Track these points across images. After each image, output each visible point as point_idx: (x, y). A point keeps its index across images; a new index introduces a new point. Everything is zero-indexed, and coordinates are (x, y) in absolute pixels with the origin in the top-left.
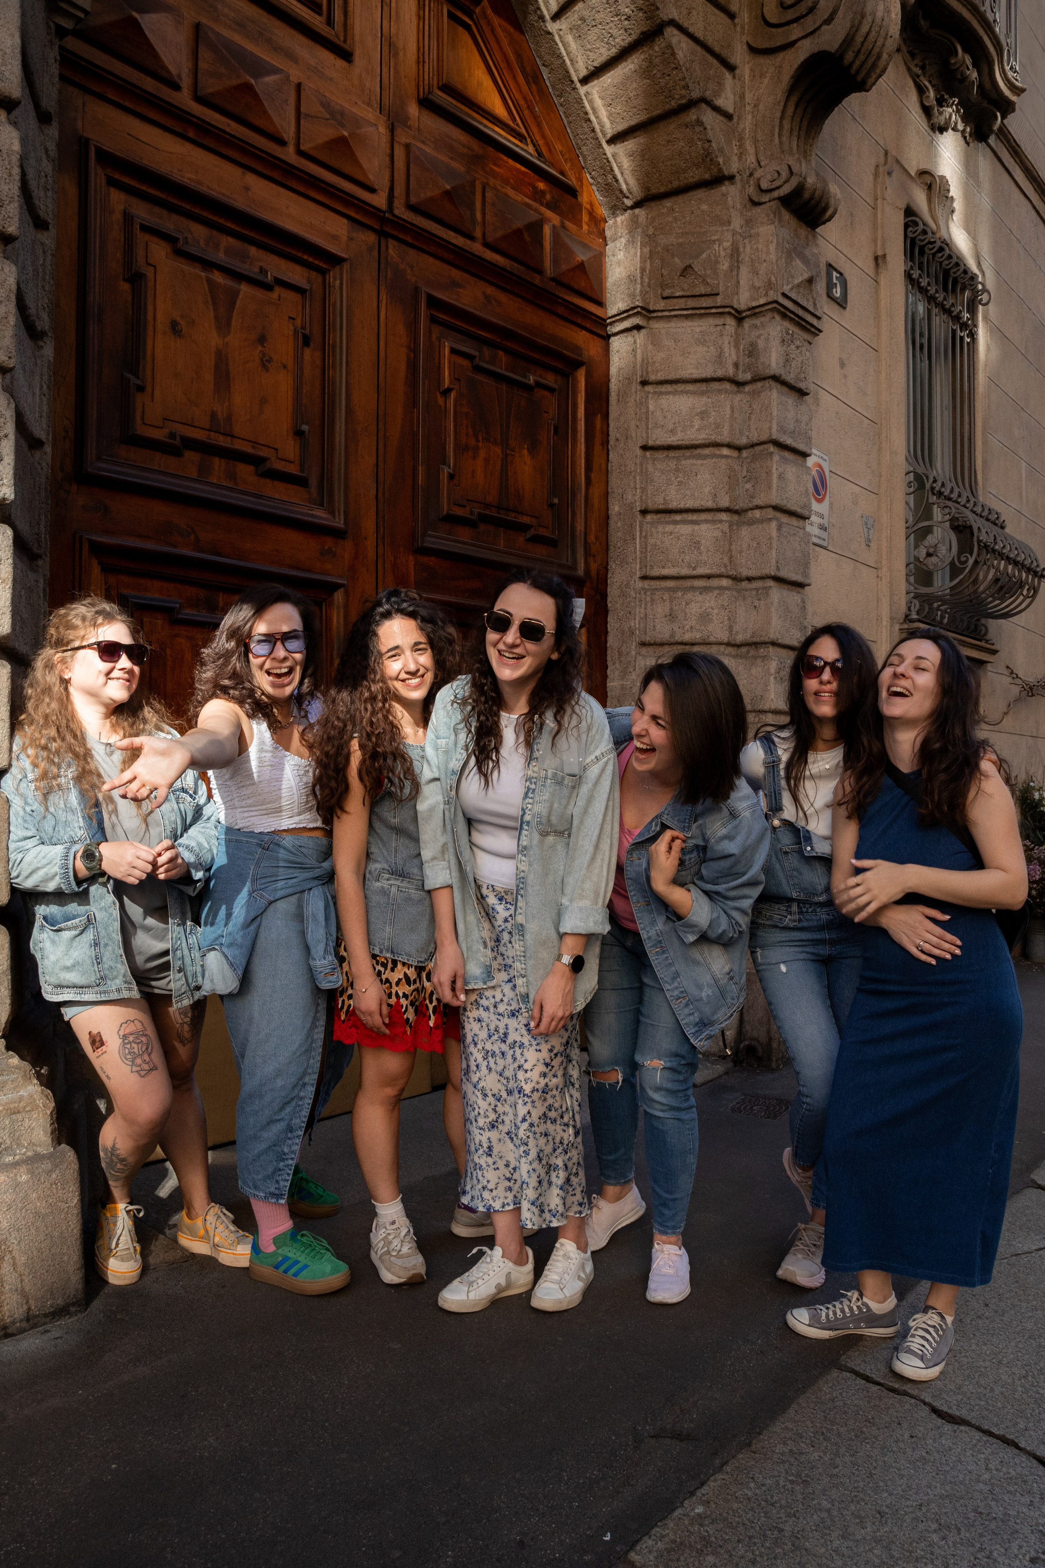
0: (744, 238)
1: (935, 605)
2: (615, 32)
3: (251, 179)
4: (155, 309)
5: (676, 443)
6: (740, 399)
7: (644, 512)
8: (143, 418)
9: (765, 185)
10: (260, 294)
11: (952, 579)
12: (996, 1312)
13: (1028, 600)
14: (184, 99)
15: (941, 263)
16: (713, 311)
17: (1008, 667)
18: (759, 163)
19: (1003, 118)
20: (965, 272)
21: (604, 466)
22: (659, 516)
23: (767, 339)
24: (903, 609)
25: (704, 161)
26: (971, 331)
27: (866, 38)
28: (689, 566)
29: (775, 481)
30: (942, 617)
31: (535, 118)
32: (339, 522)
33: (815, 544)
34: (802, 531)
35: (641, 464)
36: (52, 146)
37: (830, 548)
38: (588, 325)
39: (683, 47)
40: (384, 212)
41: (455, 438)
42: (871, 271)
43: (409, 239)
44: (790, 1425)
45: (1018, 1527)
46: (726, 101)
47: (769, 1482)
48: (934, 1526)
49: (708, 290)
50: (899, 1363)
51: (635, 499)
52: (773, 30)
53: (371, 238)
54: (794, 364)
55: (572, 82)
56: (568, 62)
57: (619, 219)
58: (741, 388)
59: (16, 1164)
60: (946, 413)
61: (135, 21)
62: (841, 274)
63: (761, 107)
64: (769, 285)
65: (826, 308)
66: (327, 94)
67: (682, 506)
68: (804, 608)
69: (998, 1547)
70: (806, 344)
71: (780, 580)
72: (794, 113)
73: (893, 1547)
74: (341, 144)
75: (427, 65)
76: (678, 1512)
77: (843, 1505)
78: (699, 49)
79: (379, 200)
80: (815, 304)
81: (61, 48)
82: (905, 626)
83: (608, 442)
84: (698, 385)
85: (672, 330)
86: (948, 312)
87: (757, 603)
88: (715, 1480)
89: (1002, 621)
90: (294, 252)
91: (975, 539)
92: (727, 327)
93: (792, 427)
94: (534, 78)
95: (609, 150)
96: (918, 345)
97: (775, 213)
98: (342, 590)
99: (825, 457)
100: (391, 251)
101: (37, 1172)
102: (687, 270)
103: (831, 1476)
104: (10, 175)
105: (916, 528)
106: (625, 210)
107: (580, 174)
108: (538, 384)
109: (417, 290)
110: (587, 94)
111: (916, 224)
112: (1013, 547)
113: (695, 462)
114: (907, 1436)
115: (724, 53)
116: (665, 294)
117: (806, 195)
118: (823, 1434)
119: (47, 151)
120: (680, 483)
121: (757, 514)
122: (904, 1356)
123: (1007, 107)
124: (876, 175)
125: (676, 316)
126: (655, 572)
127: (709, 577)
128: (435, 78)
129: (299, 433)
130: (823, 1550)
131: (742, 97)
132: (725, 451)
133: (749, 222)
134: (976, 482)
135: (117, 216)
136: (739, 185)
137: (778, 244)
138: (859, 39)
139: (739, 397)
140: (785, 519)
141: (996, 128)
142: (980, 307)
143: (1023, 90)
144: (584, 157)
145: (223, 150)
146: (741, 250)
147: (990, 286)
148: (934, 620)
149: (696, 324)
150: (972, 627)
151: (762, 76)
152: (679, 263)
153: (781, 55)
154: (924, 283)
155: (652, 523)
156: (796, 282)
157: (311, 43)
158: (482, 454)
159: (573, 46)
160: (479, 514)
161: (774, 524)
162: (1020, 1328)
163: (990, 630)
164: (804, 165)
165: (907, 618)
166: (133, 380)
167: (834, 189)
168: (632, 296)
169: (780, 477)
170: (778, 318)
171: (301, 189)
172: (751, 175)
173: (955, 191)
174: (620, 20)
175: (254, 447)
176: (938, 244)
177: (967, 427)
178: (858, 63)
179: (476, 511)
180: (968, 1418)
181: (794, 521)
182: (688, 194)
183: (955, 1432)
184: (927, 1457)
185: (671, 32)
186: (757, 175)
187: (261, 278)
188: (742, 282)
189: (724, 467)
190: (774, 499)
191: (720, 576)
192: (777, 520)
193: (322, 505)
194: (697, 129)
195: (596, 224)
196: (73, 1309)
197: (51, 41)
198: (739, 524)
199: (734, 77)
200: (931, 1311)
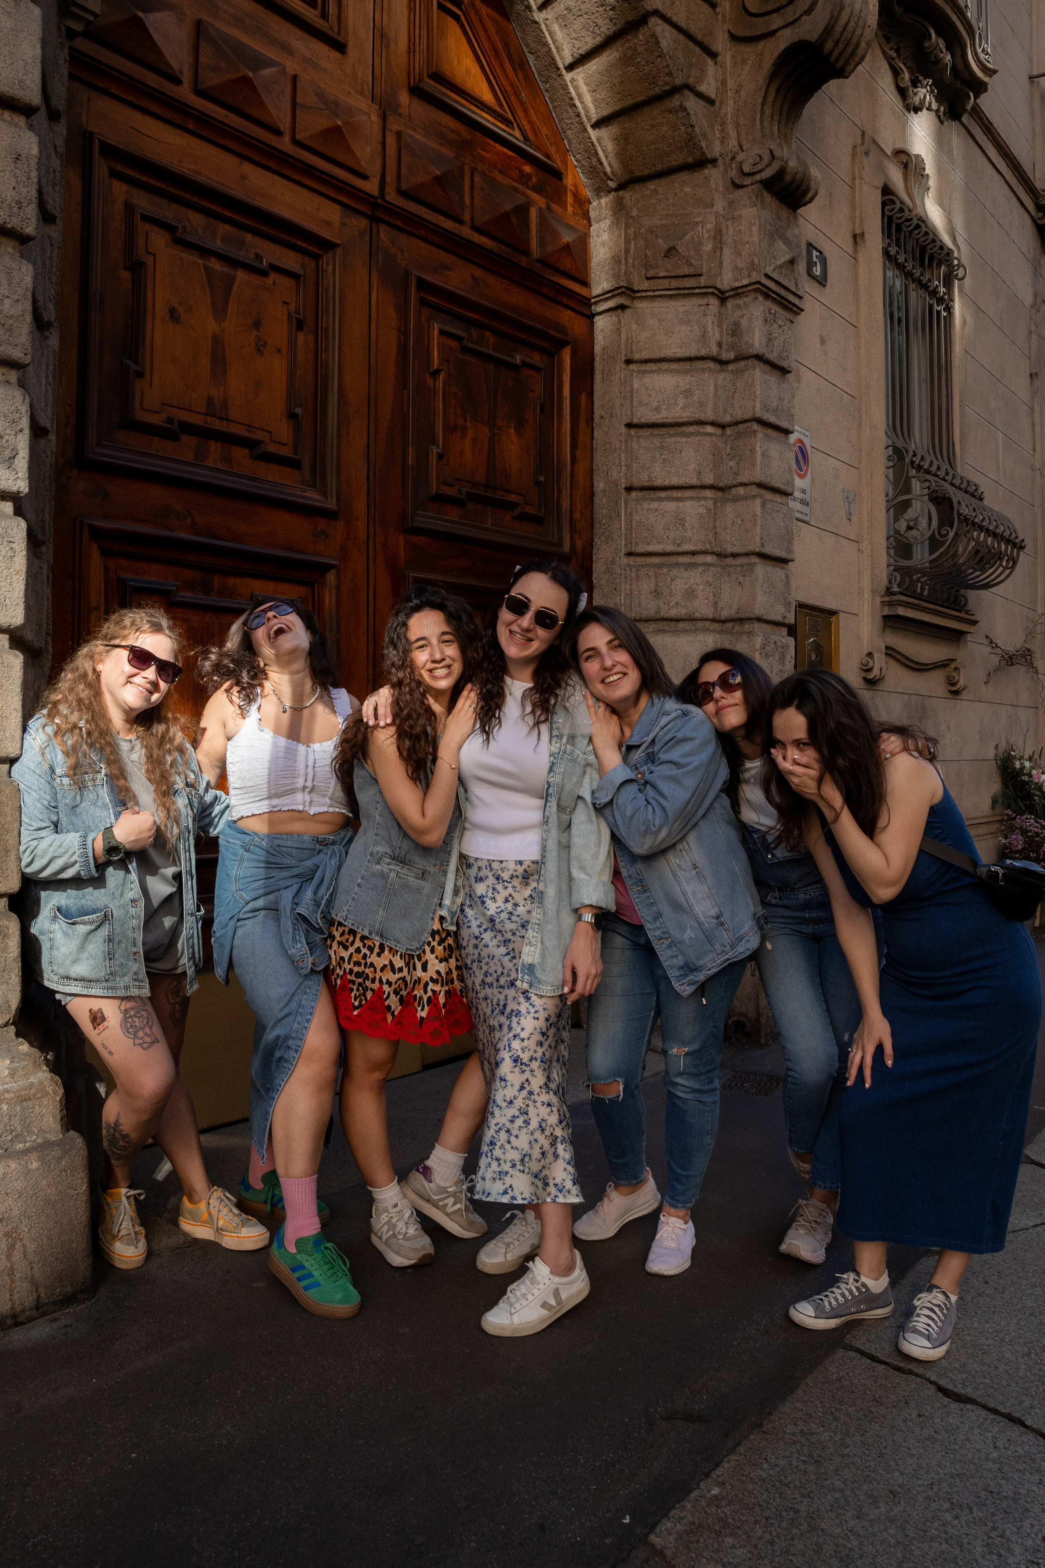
0: (727, 220)
1: (915, 577)
2: (600, 21)
3: (248, 169)
4: (154, 295)
5: (660, 421)
6: (723, 378)
7: (629, 489)
8: (142, 403)
9: (747, 169)
10: (255, 279)
11: (931, 553)
12: (996, 1289)
13: (1008, 571)
14: (185, 93)
15: (917, 240)
16: (697, 291)
17: (987, 637)
18: (741, 146)
19: (976, 97)
20: (942, 248)
21: (589, 444)
22: (644, 493)
23: (750, 319)
24: (884, 582)
25: (687, 144)
26: (947, 305)
27: (845, 28)
28: (674, 543)
29: (759, 458)
30: (922, 589)
31: (522, 103)
32: (331, 504)
33: (798, 520)
34: (785, 507)
35: (626, 442)
36: (60, 142)
37: (812, 523)
38: (573, 305)
39: (666, 36)
40: (376, 198)
41: (444, 419)
42: (850, 250)
43: (400, 224)
44: (798, 1405)
45: (1029, 1506)
46: (708, 87)
47: (781, 1462)
48: (947, 1505)
49: (692, 271)
50: (905, 1343)
51: (620, 476)
52: (753, 19)
53: (363, 223)
54: (776, 343)
55: (558, 69)
56: (554, 50)
57: (603, 201)
58: (725, 367)
59: (27, 1151)
60: (924, 385)
61: (140, 20)
62: (821, 253)
63: (743, 93)
64: (752, 266)
65: (808, 287)
66: (322, 85)
67: (667, 483)
68: (788, 584)
69: (1010, 1525)
70: (788, 323)
71: (764, 556)
72: (775, 98)
73: (907, 1526)
74: (335, 133)
75: (417, 55)
76: (695, 1494)
77: (856, 1485)
78: (682, 37)
79: (371, 187)
80: (796, 284)
81: (71, 48)
82: (887, 599)
83: (592, 419)
84: (682, 364)
85: (656, 310)
86: (925, 287)
87: (741, 579)
88: (729, 1462)
89: (983, 592)
90: (288, 238)
91: (955, 512)
92: (711, 307)
93: (775, 405)
94: (521, 65)
95: (593, 134)
96: (896, 320)
97: (757, 196)
98: (333, 572)
99: (807, 433)
100: (382, 236)
101: (47, 1159)
102: (671, 251)
103: (843, 1456)
104: (29, 178)
105: (896, 501)
106: (609, 192)
107: (565, 157)
108: (525, 364)
109: (407, 274)
110: (573, 80)
111: (893, 202)
112: (992, 519)
113: (679, 439)
114: (914, 1415)
115: (706, 41)
116: (649, 275)
117: (788, 178)
118: (832, 1413)
119: (55, 147)
120: (665, 460)
121: (741, 491)
122: (910, 1336)
123: (980, 88)
124: (854, 155)
125: (660, 296)
126: (641, 549)
127: (694, 553)
128: (425, 67)
129: (292, 416)
130: (839, 1531)
131: (724, 82)
132: (709, 429)
133: (731, 204)
134: (954, 453)
135: (119, 207)
136: (721, 168)
137: (760, 226)
138: (838, 29)
139: (723, 375)
140: (768, 496)
141: (969, 107)
142: (956, 281)
143: (995, 72)
144: (569, 141)
145: (221, 141)
146: (724, 231)
147: (964, 261)
148: (915, 592)
149: (679, 303)
150: (952, 599)
151: (744, 62)
152: (662, 244)
153: (762, 43)
154: (901, 259)
155: (637, 500)
156: (779, 262)
157: (306, 36)
158: (470, 433)
159: (559, 34)
160: (467, 493)
161: (758, 501)
162: (1020, 1305)
163: (969, 600)
164: (785, 149)
165: (888, 592)
166: (133, 366)
167: (815, 172)
168: (617, 276)
169: (764, 455)
170: (760, 298)
171: (296, 176)
172: (733, 158)
173: (930, 169)
174: (605, 10)
175: (249, 431)
176: (915, 221)
177: (944, 399)
178: (837, 51)
179: (464, 490)
180: (974, 1396)
181: (778, 498)
182: (671, 177)
183: (962, 1410)
184: (936, 1436)
185: (655, 23)
186: (739, 158)
187: (256, 264)
188: (725, 263)
189: (708, 445)
190: (759, 477)
191: (704, 553)
192: (762, 497)
193: (314, 486)
194: (681, 114)
195: (580, 206)
196: (80, 1297)
197: (61, 43)
198: (724, 501)
199: (716, 63)
200: (935, 1290)
